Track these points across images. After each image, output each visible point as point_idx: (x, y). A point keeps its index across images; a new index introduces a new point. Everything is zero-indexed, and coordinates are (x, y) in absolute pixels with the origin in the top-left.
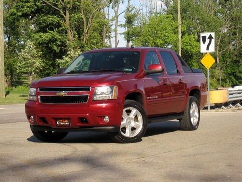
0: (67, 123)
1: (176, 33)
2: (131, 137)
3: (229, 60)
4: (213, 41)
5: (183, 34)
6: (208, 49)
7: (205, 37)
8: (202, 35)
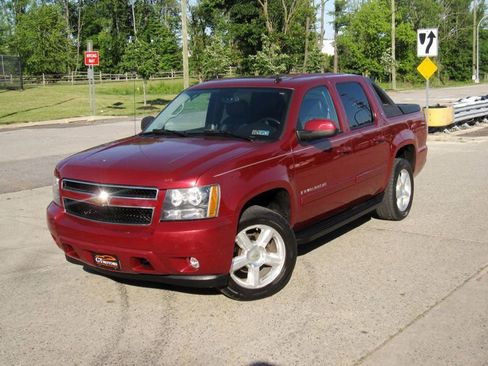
0: (114, 264)
1: (390, 21)
2: (258, 287)
3: (447, 50)
4: (435, 40)
5: (398, 22)
6: (427, 51)
7: (424, 35)
8: (420, 31)
